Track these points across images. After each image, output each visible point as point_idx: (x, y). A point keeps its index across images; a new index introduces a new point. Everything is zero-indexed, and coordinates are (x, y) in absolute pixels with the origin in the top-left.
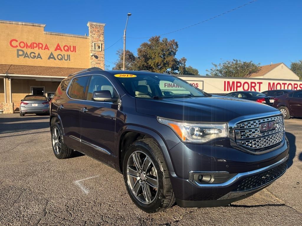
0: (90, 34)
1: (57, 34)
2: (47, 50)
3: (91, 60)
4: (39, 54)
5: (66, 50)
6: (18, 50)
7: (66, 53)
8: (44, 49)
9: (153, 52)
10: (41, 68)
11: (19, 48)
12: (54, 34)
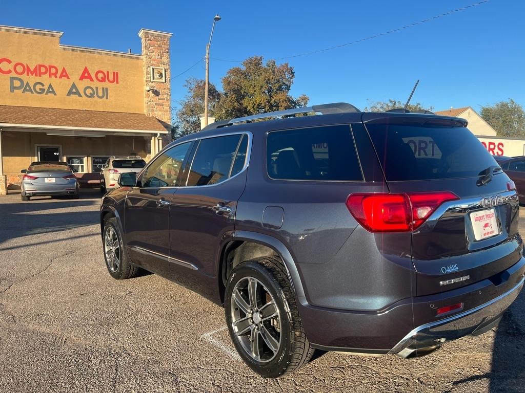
0: (144, 51)
1: (84, 49)
2: (65, 78)
3: (147, 99)
4: (50, 86)
5: (100, 79)
6: (12, 79)
7: (100, 85)
8: (60, 77)
10: (55, 112)
11: (13, 75)
12: (78, 49)
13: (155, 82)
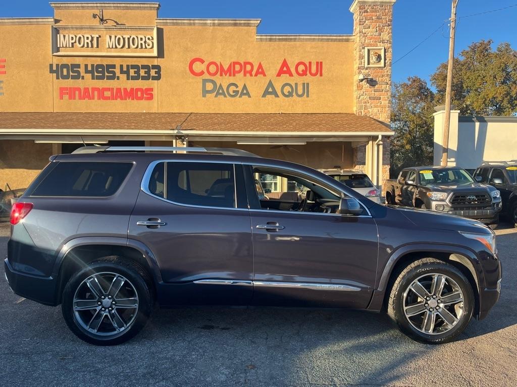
1: (284, 37)
2: (261, 76)
3: (359, 92)
4: (245, 87)
5: (301, 72)
6: (205, 81)
7: (300, 80)
9: (479, 76)
10: (248, 118)
11: (206, 76)
12: (277, 37)
13: (370, 68)
